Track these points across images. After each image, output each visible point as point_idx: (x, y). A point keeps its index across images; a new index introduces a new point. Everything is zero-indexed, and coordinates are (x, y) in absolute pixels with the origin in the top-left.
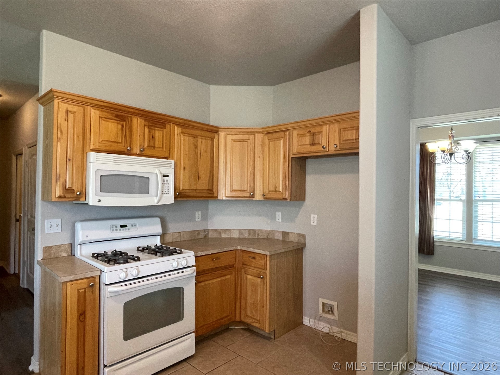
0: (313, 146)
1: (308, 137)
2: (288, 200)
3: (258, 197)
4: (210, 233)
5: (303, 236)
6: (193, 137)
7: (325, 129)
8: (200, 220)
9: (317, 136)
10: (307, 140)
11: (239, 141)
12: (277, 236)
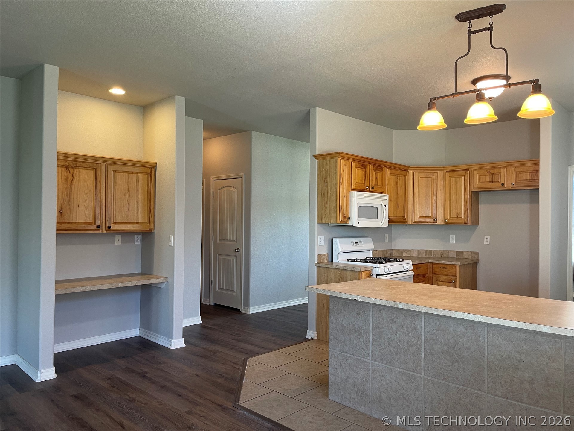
0: (492, 183)
1: (488, 176)
2: (469, 224)
3: (440, 222)
4: (393, 253)
5: (477, 254)
6: (395, 176)
7: (503, 171)
8: (387, 241)
9: (496, 176)
10: (487, 178)
11: (425, 178)
12: (451, 255)
